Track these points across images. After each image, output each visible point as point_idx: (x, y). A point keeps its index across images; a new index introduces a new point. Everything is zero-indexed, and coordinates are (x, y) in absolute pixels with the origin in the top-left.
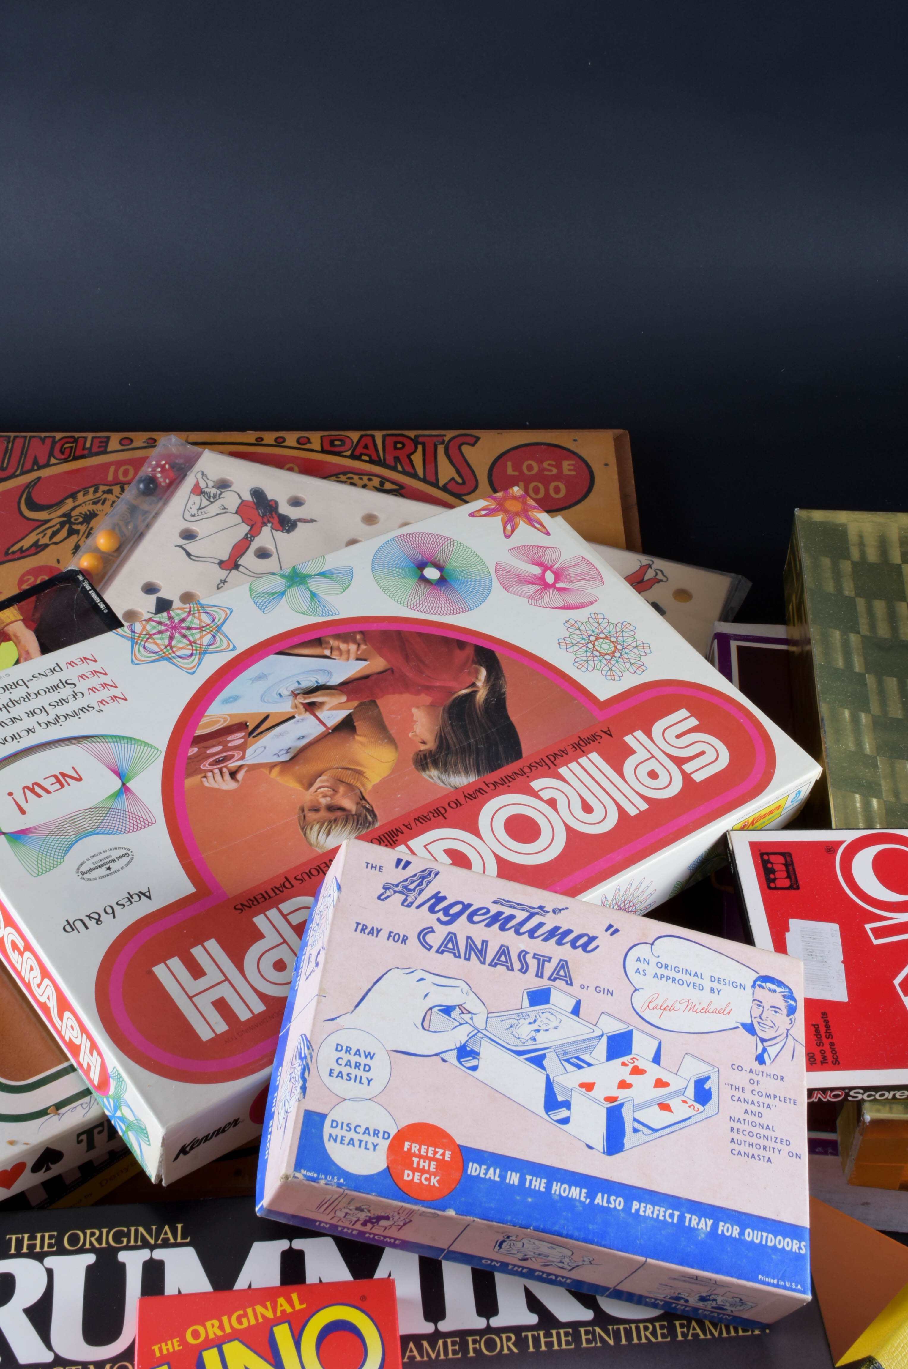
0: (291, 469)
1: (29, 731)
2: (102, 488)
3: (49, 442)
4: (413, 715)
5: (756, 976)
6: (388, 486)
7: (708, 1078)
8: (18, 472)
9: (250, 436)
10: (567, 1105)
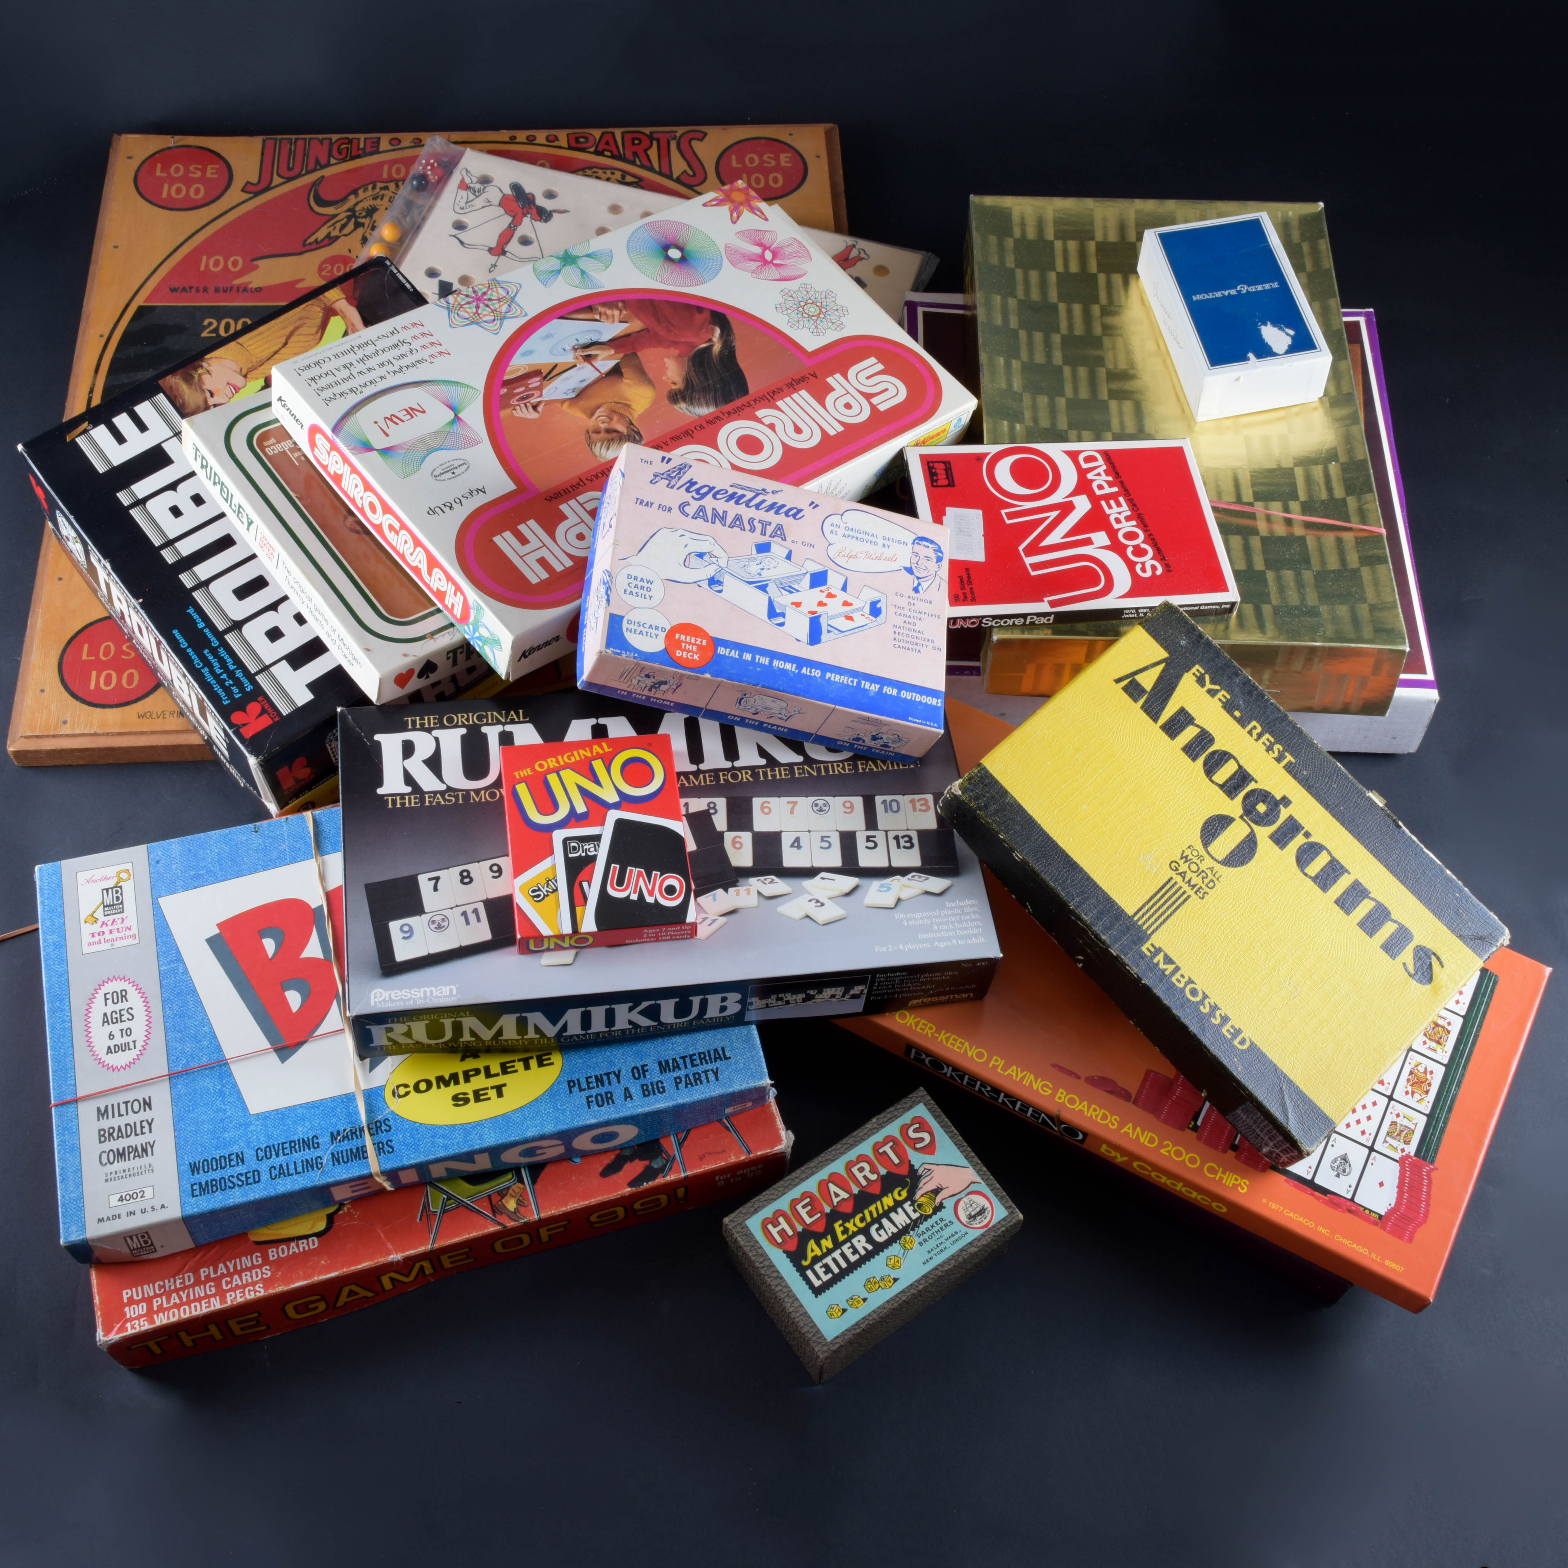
0: (542, 165)
1: (381, 377)
2: (379, 185)
3: (326, 143)
4: (665, 363)
5: (915, 537)
6: (629, 179)
7: (879, 601)
8: (304, 172)
9: (504, 135)
10: (783, 615)
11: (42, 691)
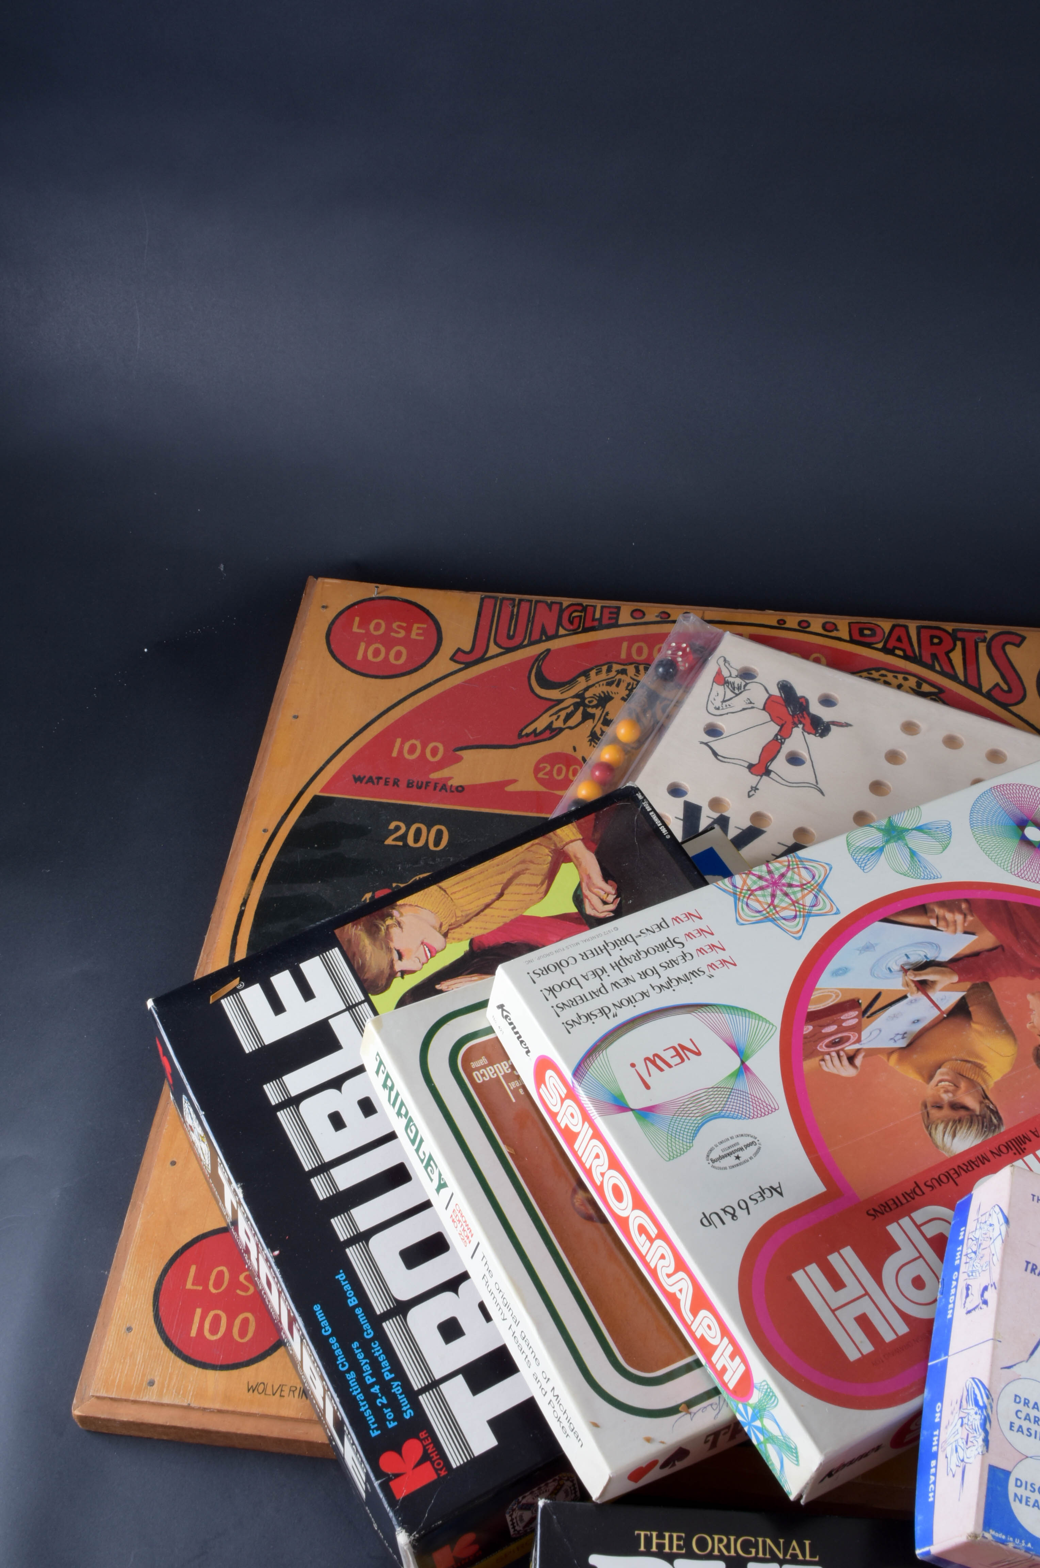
0: (817, 661)
1: (643, 994)
2: (616, 667)
3: (556, 608)
4: (1028, 1003)
6: (926, 688)
8: (526, 642)
9: (770, 617)
11: (129, 1329)
